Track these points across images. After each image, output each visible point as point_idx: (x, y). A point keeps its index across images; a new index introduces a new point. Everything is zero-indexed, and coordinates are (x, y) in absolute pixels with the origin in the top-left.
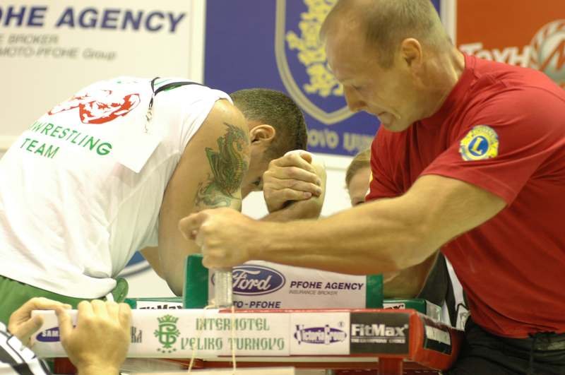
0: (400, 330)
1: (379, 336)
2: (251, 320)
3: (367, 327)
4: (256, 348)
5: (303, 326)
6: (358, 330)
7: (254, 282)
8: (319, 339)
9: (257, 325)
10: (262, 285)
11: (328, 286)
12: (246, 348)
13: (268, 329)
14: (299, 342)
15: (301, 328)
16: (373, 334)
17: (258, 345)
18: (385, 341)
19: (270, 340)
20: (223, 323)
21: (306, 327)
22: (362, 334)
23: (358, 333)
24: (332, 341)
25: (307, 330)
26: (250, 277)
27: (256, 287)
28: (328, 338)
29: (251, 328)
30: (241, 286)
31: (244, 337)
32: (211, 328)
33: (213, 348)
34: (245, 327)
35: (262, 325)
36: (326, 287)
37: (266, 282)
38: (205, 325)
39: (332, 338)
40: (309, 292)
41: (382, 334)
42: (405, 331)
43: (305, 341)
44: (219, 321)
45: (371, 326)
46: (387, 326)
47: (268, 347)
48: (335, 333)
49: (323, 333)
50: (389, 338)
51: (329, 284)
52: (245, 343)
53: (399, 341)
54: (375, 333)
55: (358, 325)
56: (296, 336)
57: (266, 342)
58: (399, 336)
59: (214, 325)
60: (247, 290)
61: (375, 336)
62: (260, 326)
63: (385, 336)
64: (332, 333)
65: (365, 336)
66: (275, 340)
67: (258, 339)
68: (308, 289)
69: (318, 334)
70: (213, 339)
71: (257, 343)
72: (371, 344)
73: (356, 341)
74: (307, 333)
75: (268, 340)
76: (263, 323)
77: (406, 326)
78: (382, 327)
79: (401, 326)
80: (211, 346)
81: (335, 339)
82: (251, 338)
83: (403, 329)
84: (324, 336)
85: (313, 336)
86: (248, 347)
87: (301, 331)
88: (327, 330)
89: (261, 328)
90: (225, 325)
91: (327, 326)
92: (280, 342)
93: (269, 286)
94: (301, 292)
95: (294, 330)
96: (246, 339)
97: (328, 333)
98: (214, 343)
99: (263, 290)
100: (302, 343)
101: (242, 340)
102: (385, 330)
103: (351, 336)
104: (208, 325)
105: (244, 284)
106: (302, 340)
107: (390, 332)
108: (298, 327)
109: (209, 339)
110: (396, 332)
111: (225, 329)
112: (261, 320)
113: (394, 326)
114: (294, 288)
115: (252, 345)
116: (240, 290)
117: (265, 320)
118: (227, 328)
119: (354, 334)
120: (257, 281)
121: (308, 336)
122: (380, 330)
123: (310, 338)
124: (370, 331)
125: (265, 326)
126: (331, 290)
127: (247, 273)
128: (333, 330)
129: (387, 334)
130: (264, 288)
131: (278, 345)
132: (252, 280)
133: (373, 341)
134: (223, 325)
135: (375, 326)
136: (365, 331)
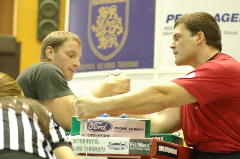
0: (148, 145)
1: (140, 147)
2: (93, 140)
3: (136, 144)
4: (94, 151)
5: (112, 142)
6: (132, 144)
7: (100, 127)
8: (118, 148)
9: (95, 142)
10: (103, 128)
11: (130, 129)
12: (91, 151)
13: (99, 144)
14: (110, 149)
15: (111, 143)
16: (138, 146)
17: (95, 150)
18: (142, 149)
19: (100, 148)
20: (83, 140)
21: (113, 143)
22: (134, 146)
23: (132, 146)
24: (122, 149)
25: (113, 144)
26: (98, 125)
27: (101, 129)
28: (121, 148)
29: (93, 143)
30: (94, 128)
31: (90, 146)
32: (78, 142)
33: (79, 150)
34: (91, 142)
35: (97, 142)
36: (129, 130)
37: (105, 127)
38: (76, 141)
39: (122, 148)
40: (122, 131)
41: (141, 147)
42: (150, 146)
43: (112, 148)
44: (81, 140)
45: (137, 143)
46: (143, 143)
47: (99, 151)
48: (124, 146)
49: (119, 146)
50: (144, 148)
51: (130, 128)
52: (91, 149)
53: (147, 150)
54: (139, 146)
55: (132, 143)
56: (109, 146)
57: (98, 149)
58: (147, 148)
59: (79, 141)
60: (97, 130)
61: (138, 147)
62: (96, 142)
63: (142, 147)
64: (122, 146)
65: (135, 147)
66: (101, 148)
67: (95, 147)
68: (121, 130)
69: (117, 146)
70: (79, 147)
71: (95, 149)
72: (137, 150)
73: (131, 149)
74: (113, 145)
75: (99, 148)
76: (97, 141)
77: (151, 144)
78: (141, 144)
79: (149, 144)
80: (78, 150)
81: (123, 148)
82: (93, 147)
83: (149, 145)
84: (120, 147)
85: (115, 146)
86: (91, 150)
87: (111, 145)
88: (121, 144)
89: (97, 143)
90: (83, 141)
91: (121, 143)
92: (103, 149)
93: (106, 128)
94: (119, 131)
95: (108, 144)
96: (91, 147)
97: (121, 146)
98: (79, 148)
99: (103, 130)
100: (111, 149)
101: (89, 147)
102: (143, 145)
103: (130, 147)
104: (77, 141)
105: (96, 128)
106: (111, 148)
107: (144, 146)
108: (110, 143)
109: (77, 147)
110: (146, 146)
111: (83, 143)
112: (97, 140)
113: (146, 143)
114: (116, 129)
115: (93, 149)
116: (94, 130)
117: (98, 140)
118: (84, 143)
119: (131, 146)
120: (101, 126)
121: (113, 146)
122: (141, 145)
123: (114, 147)
124: (137, 145)
125: (98, 142)
126: (131, 131)
127: (97, 123)
128: (123, 145)
129: (143, 147)
130: (104, 129)
131: (103, 150)
132: (99, 126)
133: (137, 149)
134: (82, 142)
135: (139, 143)
136: (135, 145)
